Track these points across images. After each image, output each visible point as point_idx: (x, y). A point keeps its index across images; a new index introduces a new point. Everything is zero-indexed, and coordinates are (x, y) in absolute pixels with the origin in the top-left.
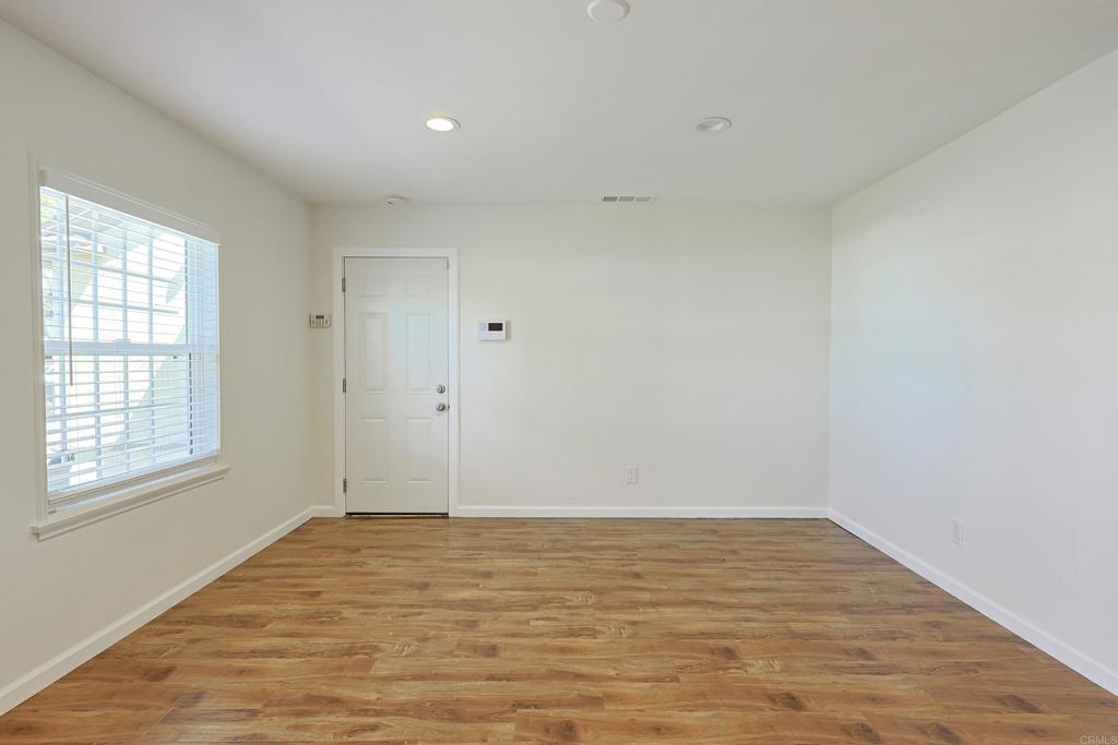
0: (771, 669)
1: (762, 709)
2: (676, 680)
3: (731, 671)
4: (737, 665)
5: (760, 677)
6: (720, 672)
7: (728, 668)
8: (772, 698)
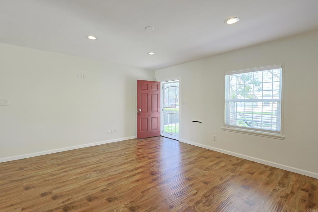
0: (117, 209)
1: (118, 194)
2: (142, 192)
3: (129, 202)
4: (128, 205)
5: (120, 204)
6: (132, 200)
7: (130, 203)
8: (115, 198)
